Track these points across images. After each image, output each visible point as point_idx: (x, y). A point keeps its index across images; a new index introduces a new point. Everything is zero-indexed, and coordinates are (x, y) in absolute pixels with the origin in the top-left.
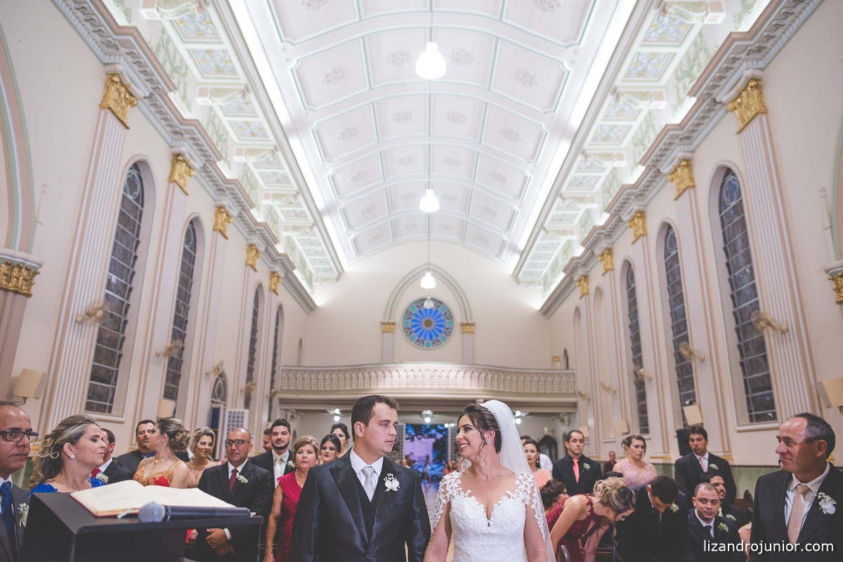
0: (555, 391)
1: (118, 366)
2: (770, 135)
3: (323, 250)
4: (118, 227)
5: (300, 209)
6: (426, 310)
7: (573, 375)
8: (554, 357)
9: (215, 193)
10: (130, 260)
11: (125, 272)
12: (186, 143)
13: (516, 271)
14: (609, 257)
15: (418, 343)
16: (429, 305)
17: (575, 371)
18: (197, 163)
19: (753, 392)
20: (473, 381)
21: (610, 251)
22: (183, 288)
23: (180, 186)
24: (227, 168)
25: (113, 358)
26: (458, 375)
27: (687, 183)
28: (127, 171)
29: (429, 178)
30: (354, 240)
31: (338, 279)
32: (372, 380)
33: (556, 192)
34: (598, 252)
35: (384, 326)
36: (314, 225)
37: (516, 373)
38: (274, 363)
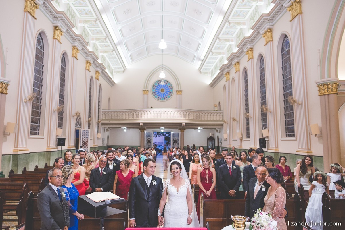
0: (214, 119)
1: (40, 117)
2: (302, 24)
3: (117, 60)
4: (35, 61)
5: (107, 44)
6: (161, 85)
7: (222, 113)
8: (215, 105)
9: (72, 41)
10: (41, 73)
11: (39, 78)
12: (59, 22)
13: (200, 68)
14: (238, 66)
15: (158, 99)
16: (163, 83)
17: (223, 111)
18: (64, 30)
19: (288, 126)
20: (181, 116)
21: (238, 63)
22: (62, 82)
23: (58, 40)
24: (76, 29)
25: (38, 114)
26: (175, 113)
27: (270, 39)
28: (37, 36)
29: (163, 29)
30: (130, 55)
31: (124, 71)
32: (140, 116)
33: (217, 37)
34: (233, 63)
35: (144, 92)
36: (113, 50)
37: (199, 112)
38: (99, 109)
